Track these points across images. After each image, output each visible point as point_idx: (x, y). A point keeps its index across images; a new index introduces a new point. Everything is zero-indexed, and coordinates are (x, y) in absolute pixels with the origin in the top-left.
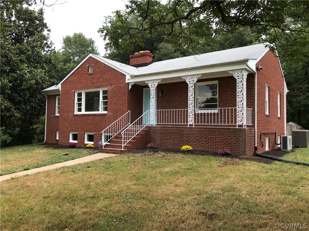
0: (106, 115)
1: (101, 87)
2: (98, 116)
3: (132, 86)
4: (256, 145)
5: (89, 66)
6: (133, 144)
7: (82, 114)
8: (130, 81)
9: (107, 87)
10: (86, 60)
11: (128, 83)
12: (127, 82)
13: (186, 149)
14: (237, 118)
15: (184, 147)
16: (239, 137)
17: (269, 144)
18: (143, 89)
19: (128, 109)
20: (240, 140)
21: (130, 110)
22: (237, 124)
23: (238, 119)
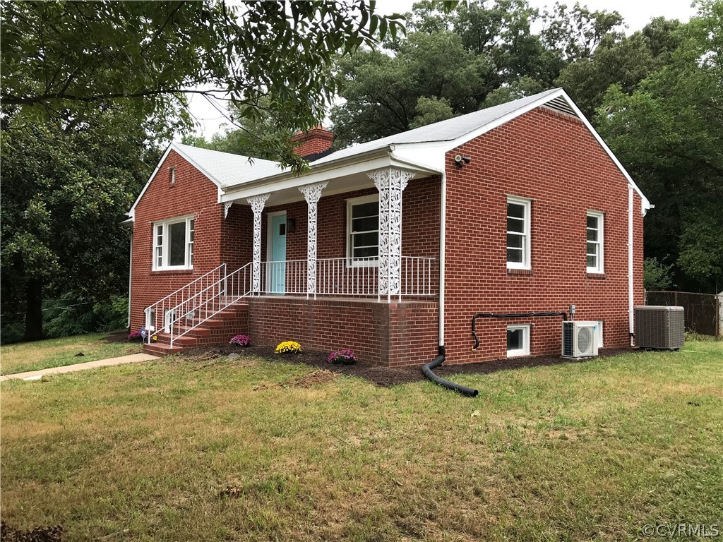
0: (191, 274)
1: (187, 214)
2: (180, 274)
3: (229, 210)
4: (442, 343)
5: (171, 170)
6: (200, 337)
7: (161, 270)
8: (225, 199)
9: (193, 212)
10: (167, 158)
11: (223, 204)
12: (219, 201)
13: (283, 349)
14: (379, 279)
15: (282, 346)
16: (378, 323)
17: (531, 341)
18: (268, 214)
19: (221, 260)
20: (379, 331)
21: (226, 261)
22: (379, 294)
23: (381, 282)
